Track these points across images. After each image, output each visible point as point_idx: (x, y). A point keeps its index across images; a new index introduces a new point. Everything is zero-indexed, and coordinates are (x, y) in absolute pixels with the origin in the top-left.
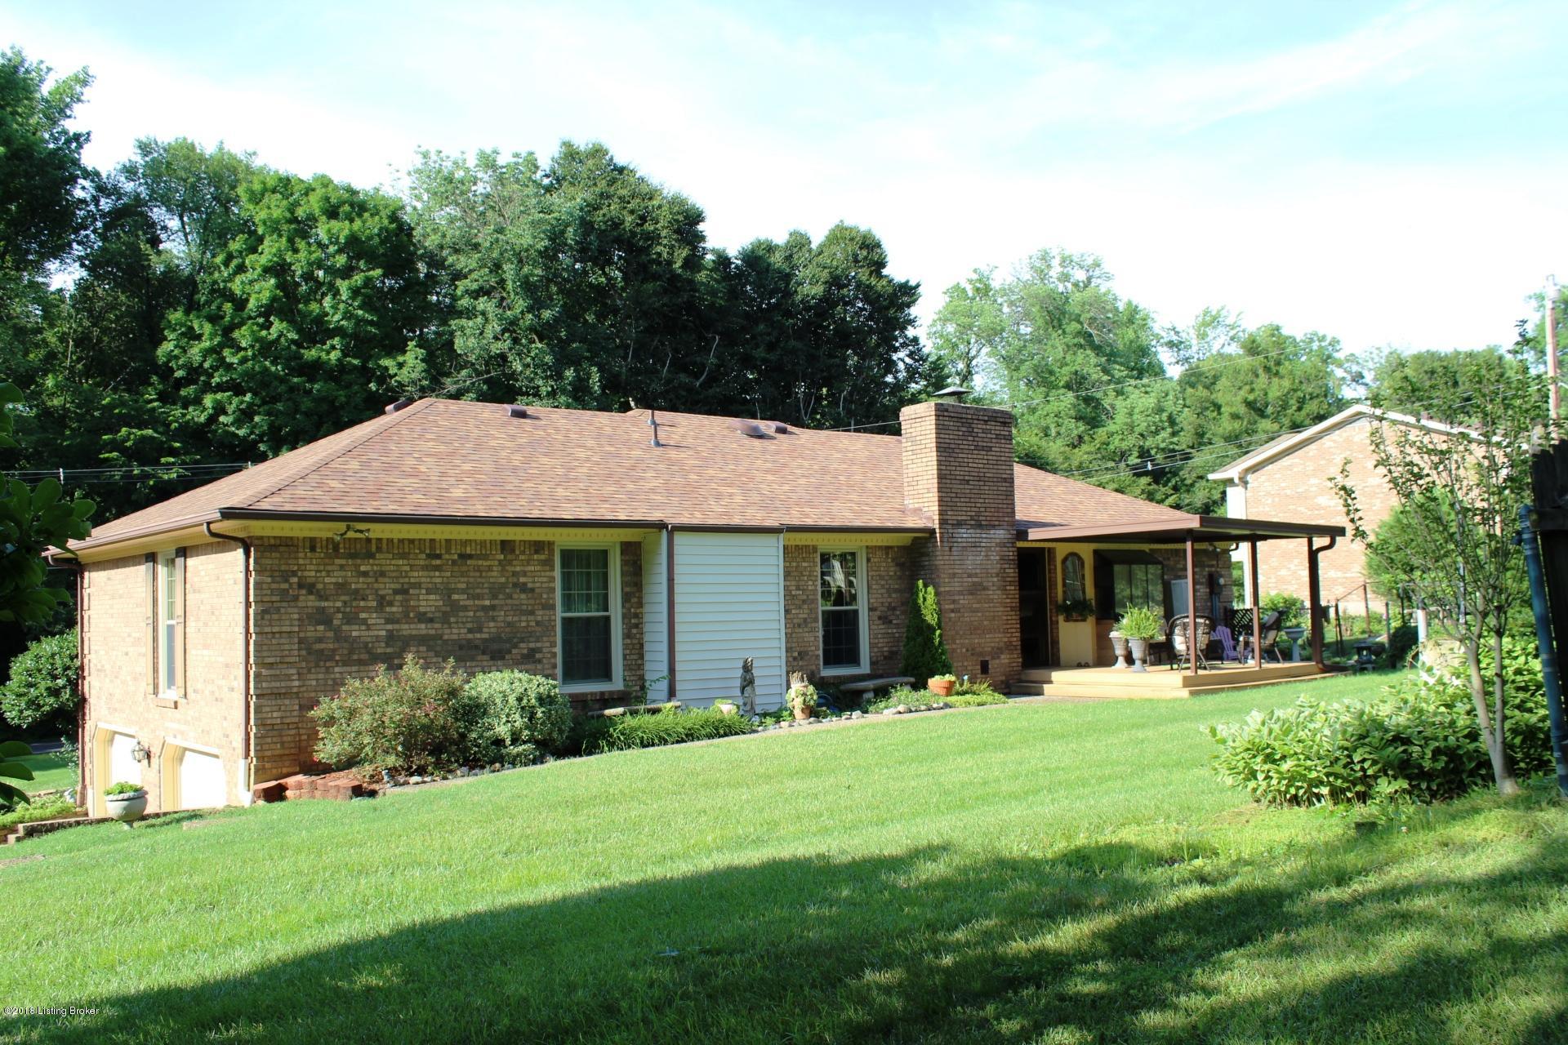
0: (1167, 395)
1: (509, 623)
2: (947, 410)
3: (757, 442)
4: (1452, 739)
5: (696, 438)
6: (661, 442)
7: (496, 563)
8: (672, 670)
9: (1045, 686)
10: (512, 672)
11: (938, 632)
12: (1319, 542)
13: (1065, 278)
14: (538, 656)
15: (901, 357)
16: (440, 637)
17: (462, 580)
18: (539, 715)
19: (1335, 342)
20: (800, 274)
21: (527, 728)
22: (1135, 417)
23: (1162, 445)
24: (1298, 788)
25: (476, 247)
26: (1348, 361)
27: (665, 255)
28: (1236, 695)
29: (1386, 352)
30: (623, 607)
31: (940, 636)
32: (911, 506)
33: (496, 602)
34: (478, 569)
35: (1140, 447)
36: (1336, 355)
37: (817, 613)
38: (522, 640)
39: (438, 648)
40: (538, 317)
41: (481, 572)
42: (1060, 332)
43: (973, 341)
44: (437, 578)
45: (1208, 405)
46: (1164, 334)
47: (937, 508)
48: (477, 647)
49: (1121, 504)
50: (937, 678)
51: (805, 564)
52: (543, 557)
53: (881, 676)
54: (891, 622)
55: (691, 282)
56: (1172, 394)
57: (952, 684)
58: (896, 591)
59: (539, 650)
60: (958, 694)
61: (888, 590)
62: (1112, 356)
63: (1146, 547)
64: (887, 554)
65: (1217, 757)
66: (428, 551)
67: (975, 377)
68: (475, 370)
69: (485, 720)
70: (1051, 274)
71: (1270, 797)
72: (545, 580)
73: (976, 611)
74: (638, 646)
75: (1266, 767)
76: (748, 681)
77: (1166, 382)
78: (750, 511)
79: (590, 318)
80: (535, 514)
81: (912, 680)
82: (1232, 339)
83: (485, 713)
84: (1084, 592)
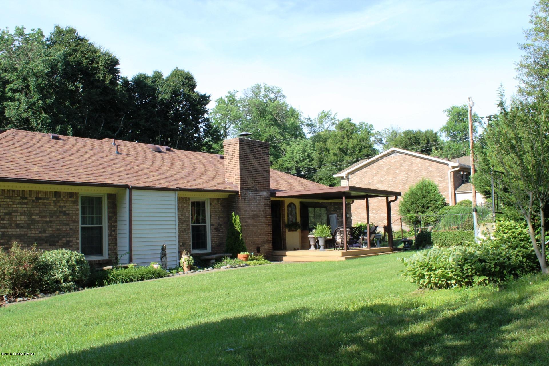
0: (307, 145)
1: (58, 229)
2: (243, 141)
3: (159, 154)
4: (501, 259)
5: (133, 152)
6: (120, 152)
7: (52, 202)
8: (131, 250)
9: (284, 257)
10: (62, 250)
11: (241, 234)
12: (391, 198)
13: (266, 96)
14: (71, 244)
15: (202, 126)
16: (26, 235)
17: (37, 209)
18: (77, 269)
19: (371, 126)
20: (160, 89)
21: (71, 275)
22: (294, 154)
23: (305, 166)
24: (442, 281)
25: (16, 69)
26: (376, 134)
27: (101, 78)
28: (363, 259)
29: (391, 131)
30: (108, 222)
31: (242, 236)
32: (228, 182)
33: (52, 219)
34: (44, 204)
35: (296, 166)
36: (372, 131)
37: (190, 226)
38: (64, 237)
39: (25, 240)
40: (45, 102)
41: (45, 205)
42: (264, 118)
43: (227, 121)
44: (25, 208)
45: (324, 149)
46: (305, 121)
47: (239, 182)
48: (43, 240)
49: (308, 184)
50: (242, 253)
51: (185, 205)
52: (73, 199)
53: (216, 254)
54: (219, 230)
55: (113, 90)
56: (309, 145)
57: (248, 256)
58: (222, 217)
59: (71, 241)
60: (250, 260)
61: (219, 217)
62: (285, 129)
63: (320, 201)
64: (218, 202)
65: (402, 271)
66: (21, 196)
67: (227, 137)
68: (15, 125)
69: (51, 271)
70: (261, 94)
71: (430, 285)
72: (74, 210)
73: (255, 226)
74: (114, 240)
75: (429, 273)
76: (164, 255)
77: (306, 140)
78: (163, 182)
79: (68, 104)
80: (71, 180)
81: (231, 254)
82: (333, 124)
83: (51, 268)
84: (296, 219)
